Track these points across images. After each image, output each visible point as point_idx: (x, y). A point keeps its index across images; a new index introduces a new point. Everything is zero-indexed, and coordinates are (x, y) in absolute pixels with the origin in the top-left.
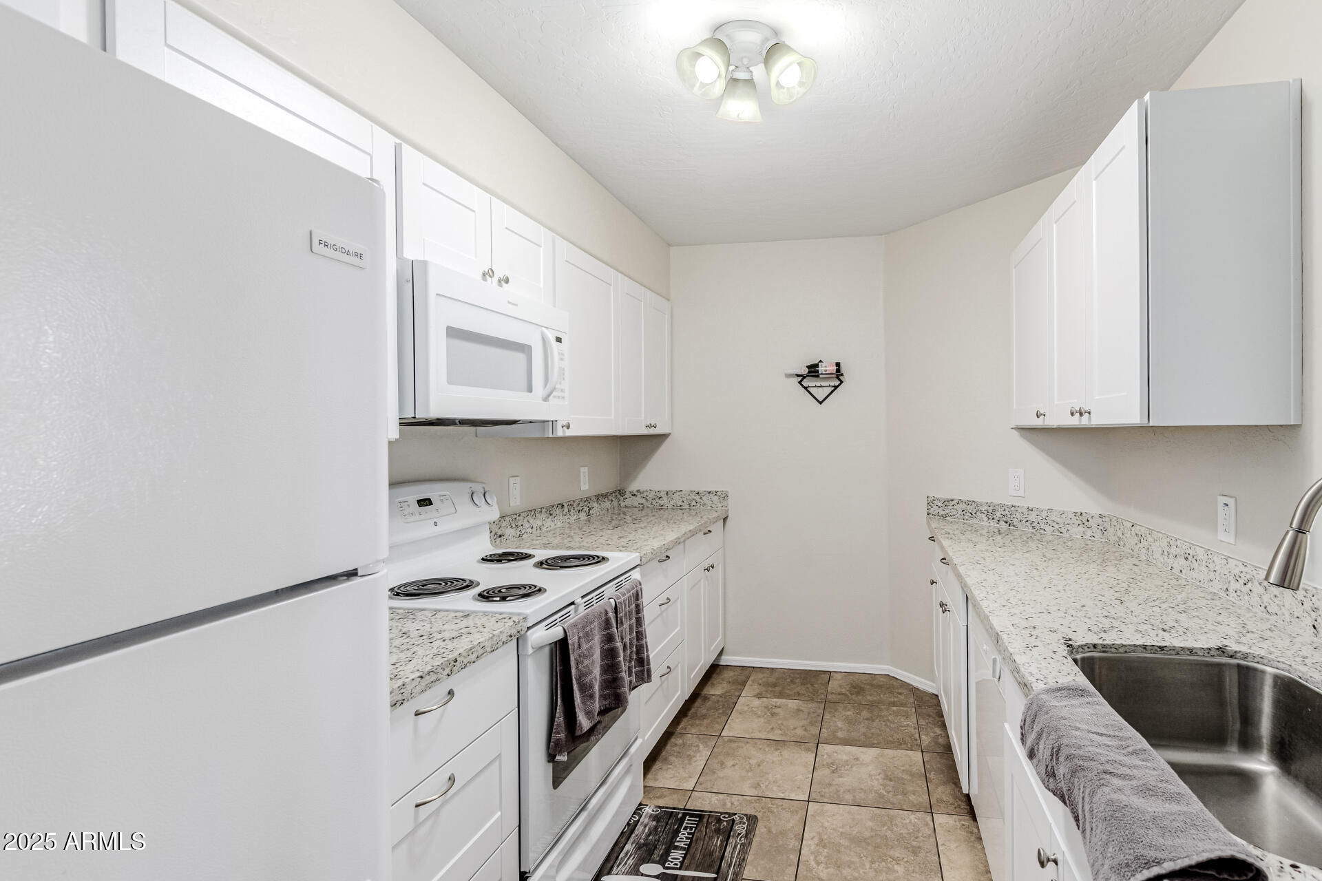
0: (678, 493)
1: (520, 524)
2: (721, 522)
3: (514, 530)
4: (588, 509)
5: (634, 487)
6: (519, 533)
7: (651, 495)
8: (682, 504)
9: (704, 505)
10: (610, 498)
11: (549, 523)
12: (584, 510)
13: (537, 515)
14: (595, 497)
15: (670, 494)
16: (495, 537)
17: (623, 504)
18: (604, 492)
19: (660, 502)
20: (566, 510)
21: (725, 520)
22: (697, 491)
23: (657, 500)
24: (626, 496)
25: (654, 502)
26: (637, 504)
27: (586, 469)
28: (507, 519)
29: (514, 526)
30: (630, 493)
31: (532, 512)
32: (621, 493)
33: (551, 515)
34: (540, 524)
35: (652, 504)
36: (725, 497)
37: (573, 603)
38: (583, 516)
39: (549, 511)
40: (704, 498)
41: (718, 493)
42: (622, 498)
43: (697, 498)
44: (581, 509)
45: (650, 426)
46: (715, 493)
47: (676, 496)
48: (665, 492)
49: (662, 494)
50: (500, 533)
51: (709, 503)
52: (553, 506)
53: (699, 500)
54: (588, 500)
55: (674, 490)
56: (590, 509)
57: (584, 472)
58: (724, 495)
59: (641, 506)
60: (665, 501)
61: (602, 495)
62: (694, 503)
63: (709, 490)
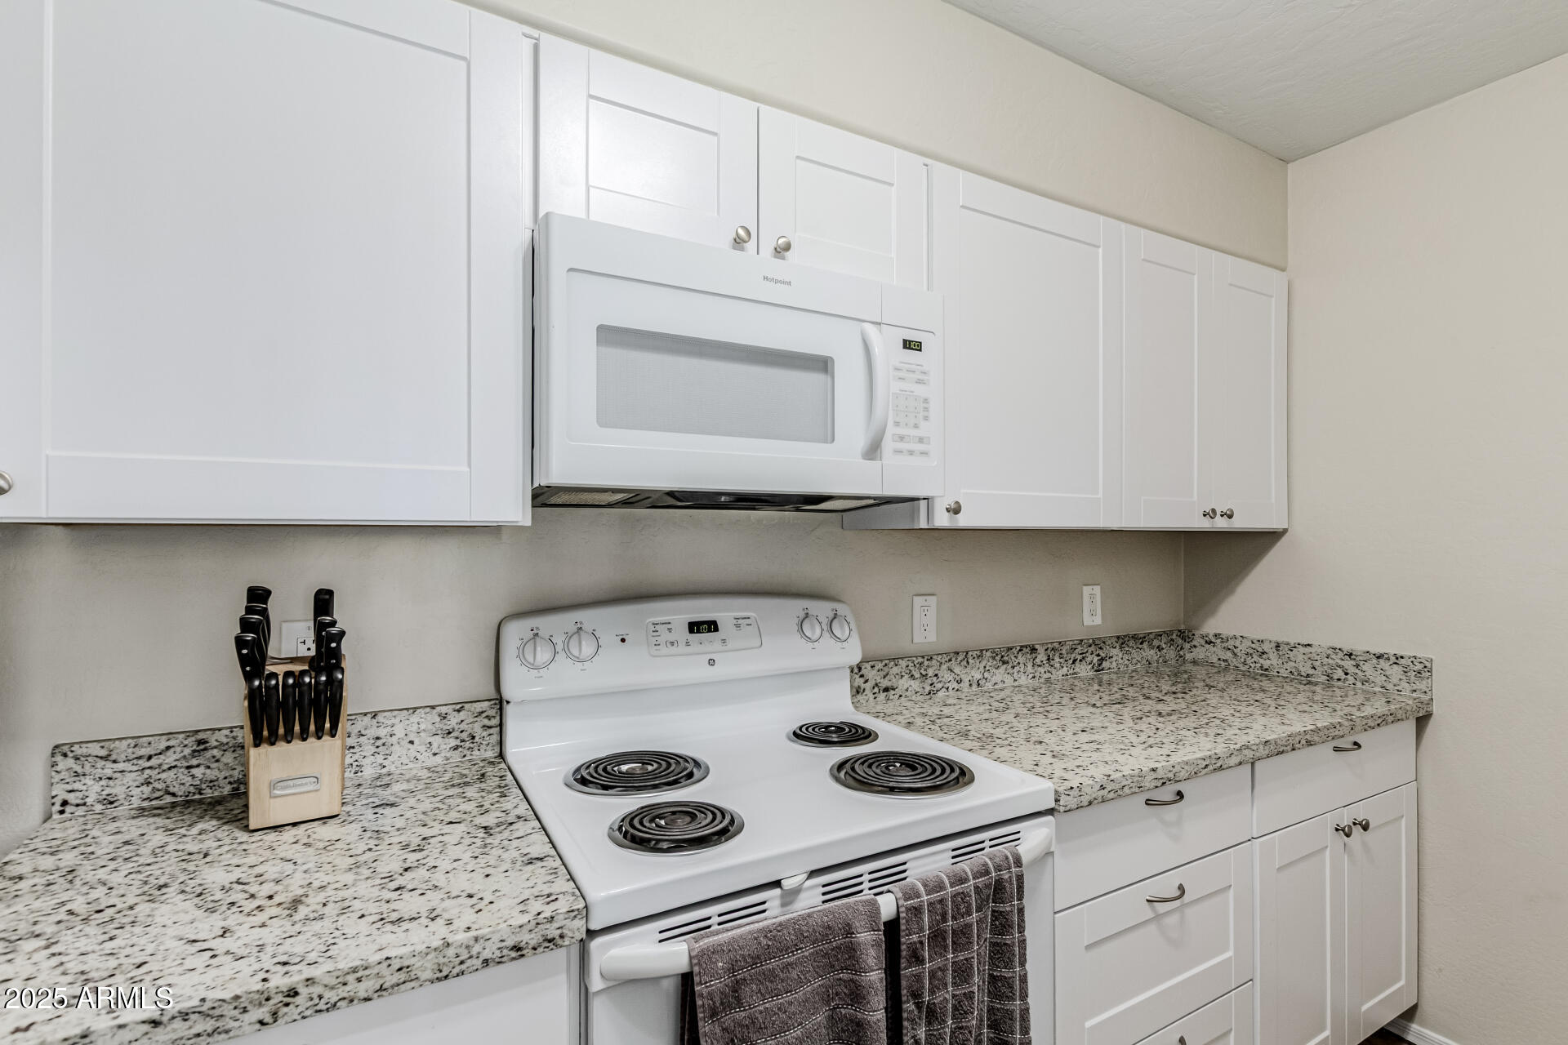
0: (1302, 649)
1: (931, 672)
2: (1410, 726)
3: (917, 682)
4: (1096, 659)
5: (1211, 627)
6: (928, 688)
7: (1243, 647)
8: (1311, 672)
9: (1364, 682)
10: (1156, 643)
11: (1000, 675)
12: (1089, 659)
13: (971, 661)
14: (1114, 640)
15: (1284, 649)
16: (876, 690)
17: (1189, 656)
18: (1141, 632)
19: (1261, 661)
20: (1041, 657)
21: (1422, 722)
22: (1347, 648)
23: (1256, 658)
24: (1195, 643)
25: (1249, 661)
26: (1215, 660)
27: (1097, 590)
28: (903, 663)
29: (917, 675)
30: (1202, 637)
31: (961, 655)
32: (1186, 635)
33: (1004, 663)
34: (978, 676)
35: (1245, 663)
36: (1424, 670)
37: (777, 884)
38: (1084, 670)
39: (1003, 656)
40: (1366, 667)
41: (1402, 661)
42: (1187, 646)
43: (1348, 664)
44: (1079, 657)
45: (1211, 514)
46: (1393, 659)
47: (1299, 655)
48: (1274, 645)
49: (1266, 647)
50: (885, 683)
51: (1381, 679)
52: (1009, 649)
53: (1352, 670)
54: (1097, 643)
55: (1292, 642)
56: (1102, 659)
57: (1092, 596)
58: (1419, 667)
59: (1223, 664)
60: (1272, 661)
61: (1134, 637)
62: (1340, 673)
63: (1379, 650)
